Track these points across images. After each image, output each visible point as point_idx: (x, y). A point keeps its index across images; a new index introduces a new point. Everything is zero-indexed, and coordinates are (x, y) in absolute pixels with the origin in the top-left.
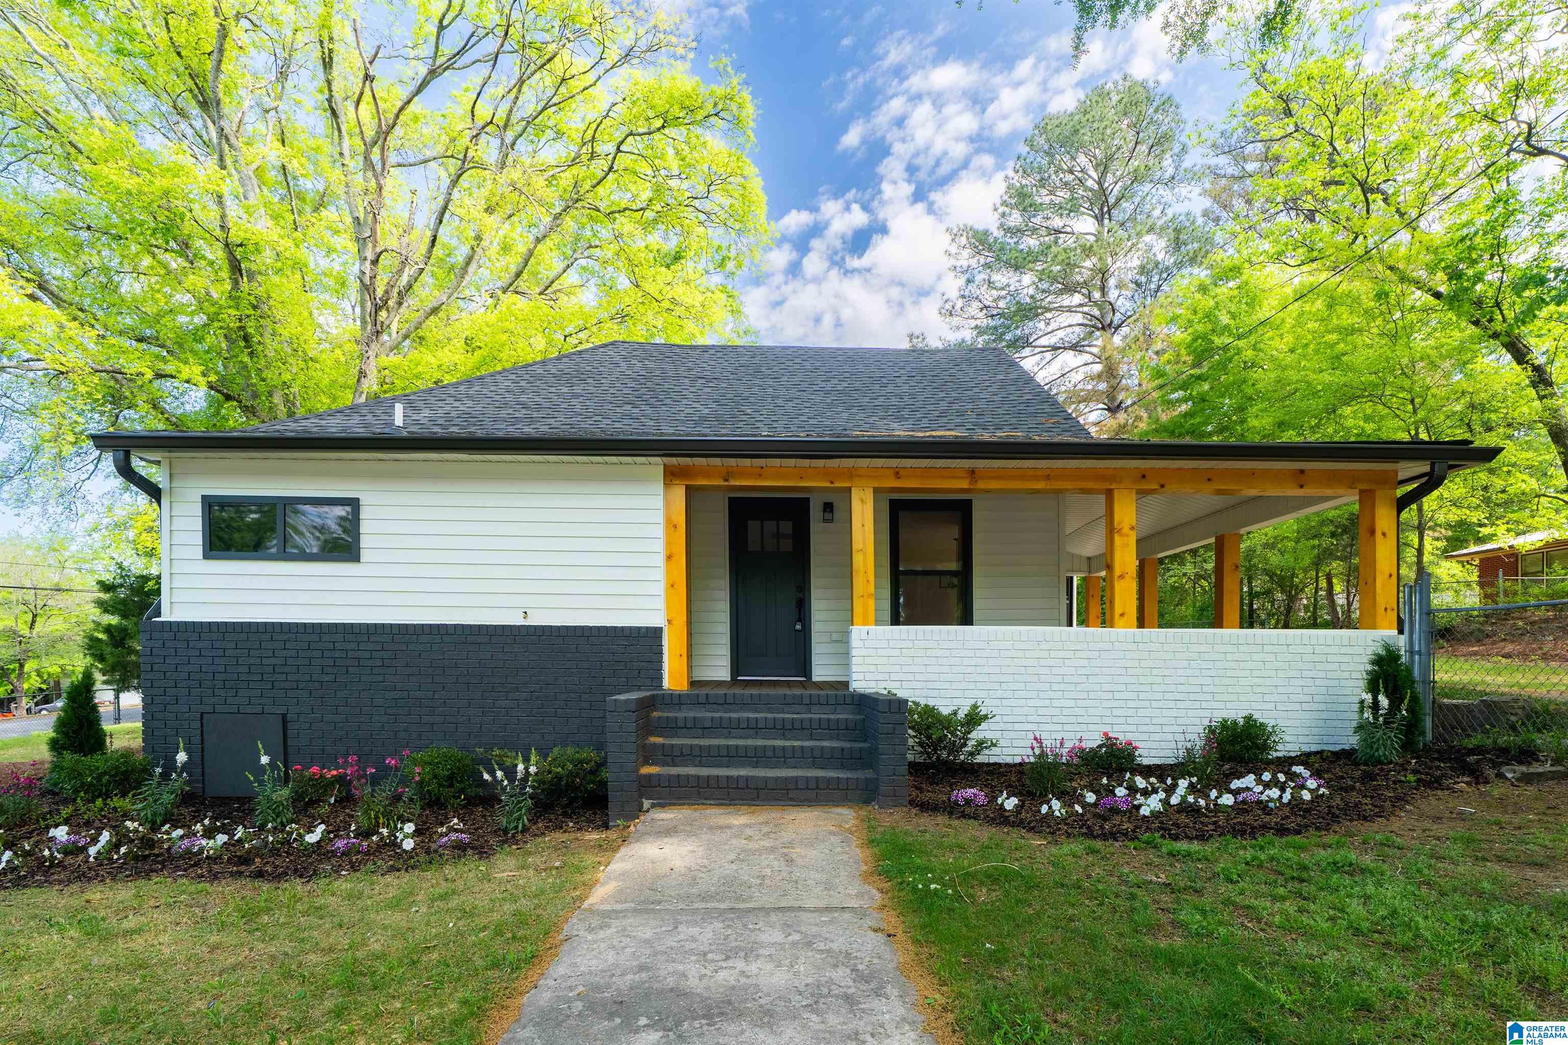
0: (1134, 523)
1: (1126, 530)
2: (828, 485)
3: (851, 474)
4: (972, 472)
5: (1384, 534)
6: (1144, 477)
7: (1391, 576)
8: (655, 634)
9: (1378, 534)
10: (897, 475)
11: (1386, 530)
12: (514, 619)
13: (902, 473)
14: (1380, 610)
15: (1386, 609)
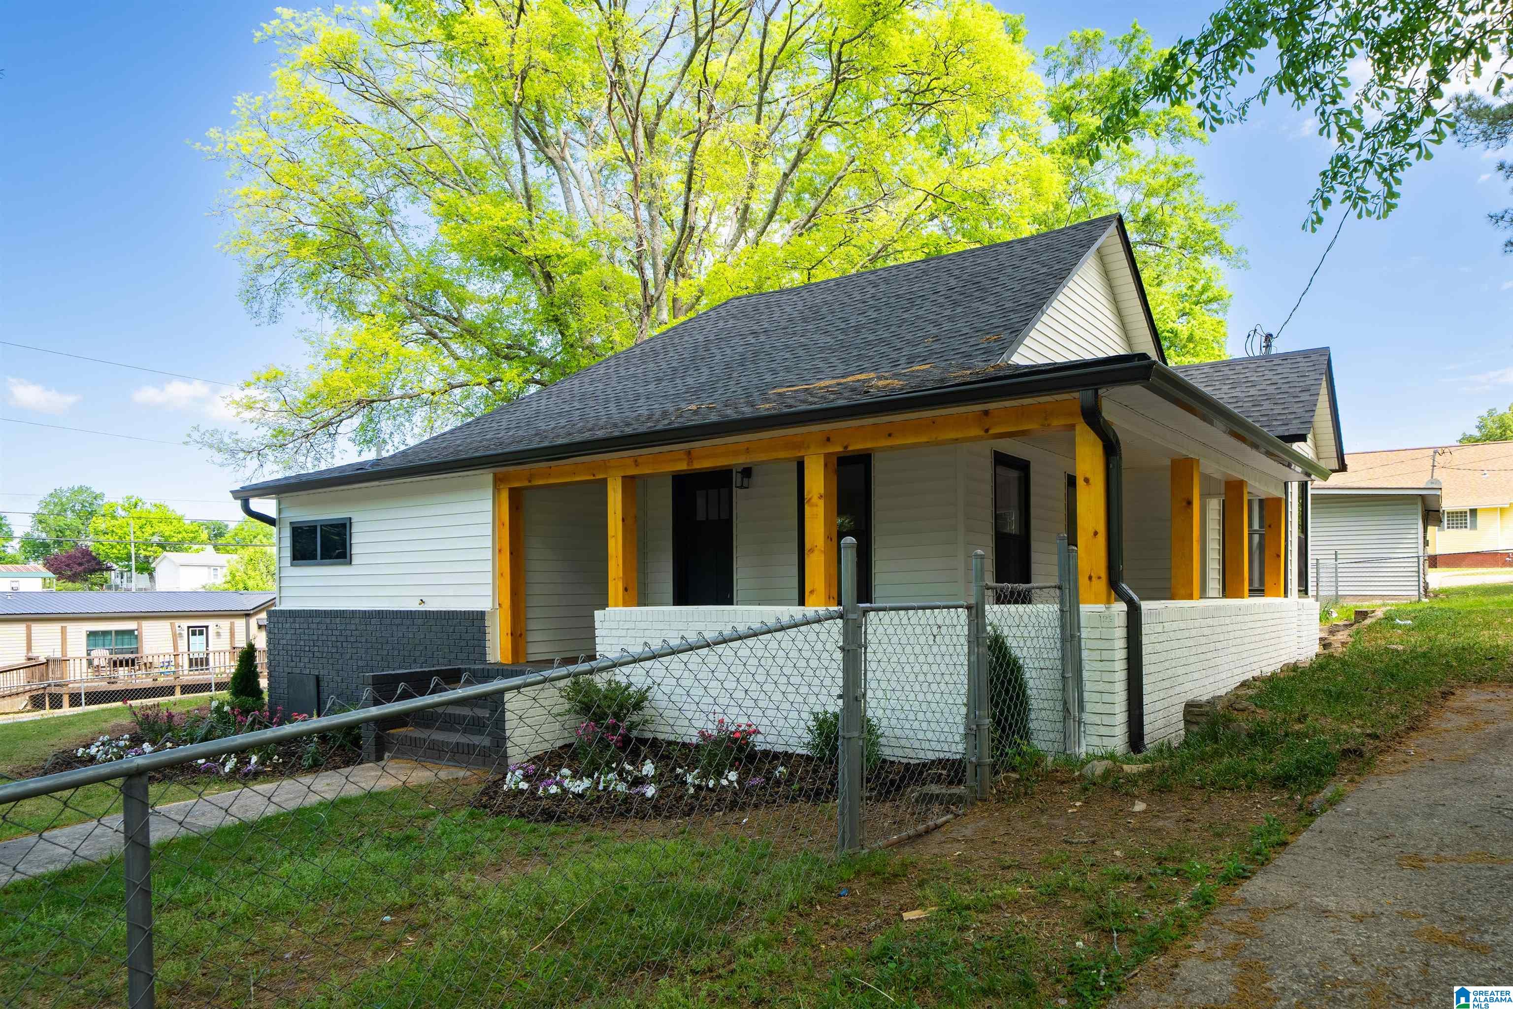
0: (822, 491)
1: (815, 499)
2: (592, 478)
3: (605, 466)
4: (689, 453)
5: (1087, 480)
6: (828, 439)
7: (1096, 533)
8: (481, 616)
9: (1080, 482)
10: (636, 463)
11: (1088, 476)
12: (413, 605)
13: (640, 460)
14: (1083, 581)
15: (1090, 578)
